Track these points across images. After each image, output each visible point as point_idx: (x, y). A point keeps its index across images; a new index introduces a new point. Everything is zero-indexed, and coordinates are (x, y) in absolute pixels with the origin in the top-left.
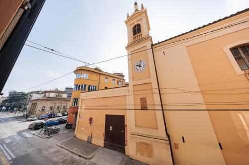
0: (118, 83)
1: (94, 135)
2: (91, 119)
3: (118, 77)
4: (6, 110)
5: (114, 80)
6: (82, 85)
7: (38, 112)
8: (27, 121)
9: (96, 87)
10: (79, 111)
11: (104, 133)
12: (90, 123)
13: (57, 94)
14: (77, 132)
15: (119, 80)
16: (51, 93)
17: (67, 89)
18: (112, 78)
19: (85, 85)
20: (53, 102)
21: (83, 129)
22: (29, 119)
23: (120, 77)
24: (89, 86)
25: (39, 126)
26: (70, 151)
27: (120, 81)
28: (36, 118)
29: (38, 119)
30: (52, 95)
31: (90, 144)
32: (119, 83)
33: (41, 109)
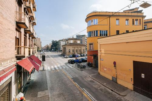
0: (133, 24)
1: (119, 77)
2: (115, 63)
3: (133, 14)
4: (54, 51)
5: (127, 20)
6: (94, 31)
7: (67, 53)
8: (65, 58)
9: (107, 31)
10: (99, 54)
11: (132, 77)
12: (115, 66)
13: (74, 41)
14: (100, 71)
15: (135, 18)
16: (71, 41)
17: (77, 36)
18: (125, 18)
19: (97, 31)
20: (73, 46)
21: (105, 69)
22: (66, 57)
23: (136, 14)
24: (100, 31)
25: (72, 62)
26: (102, 84)
27: (137, 20)
28: (68, 57)
29: (69, 57)
30: (72, 42)
31: (115, 83)
32: (135, 22)
33: (68, 51)
